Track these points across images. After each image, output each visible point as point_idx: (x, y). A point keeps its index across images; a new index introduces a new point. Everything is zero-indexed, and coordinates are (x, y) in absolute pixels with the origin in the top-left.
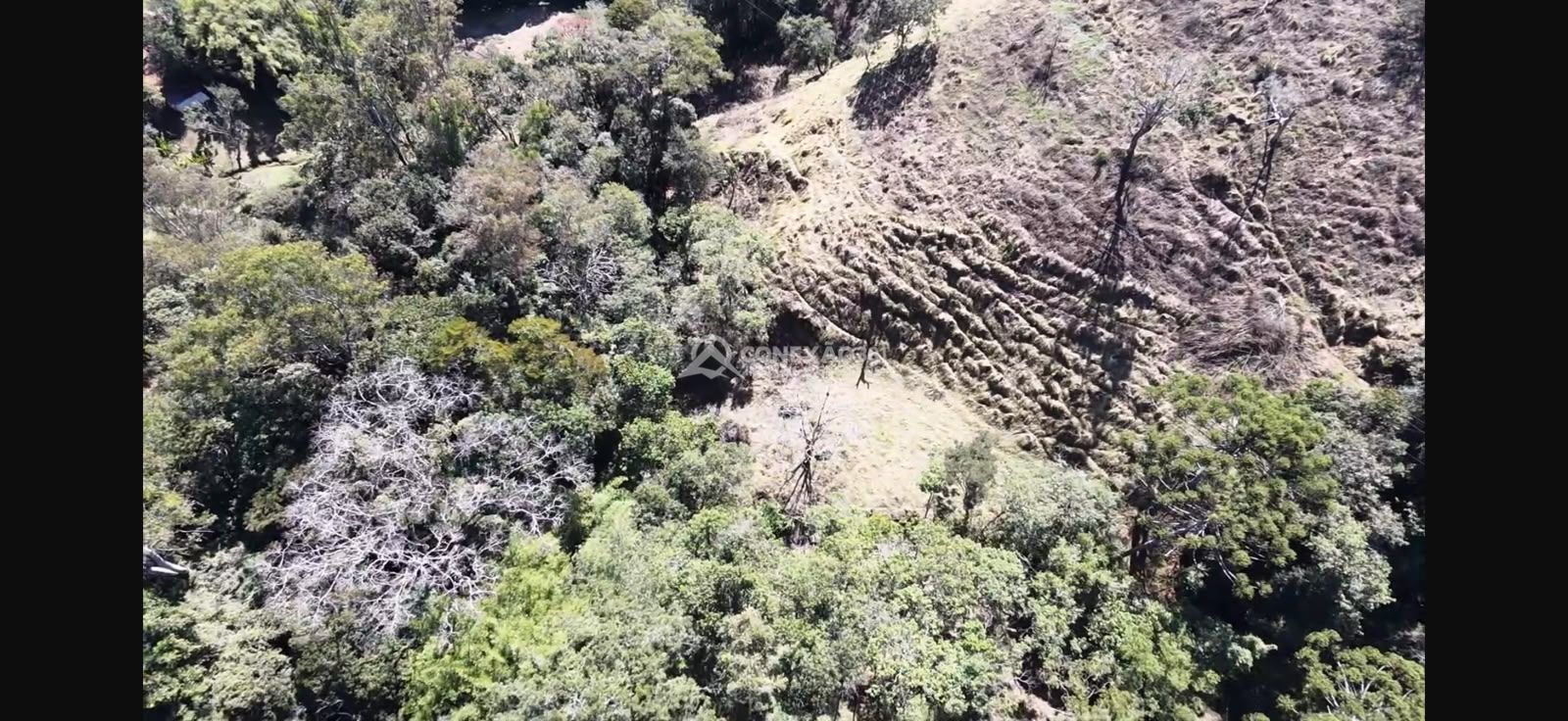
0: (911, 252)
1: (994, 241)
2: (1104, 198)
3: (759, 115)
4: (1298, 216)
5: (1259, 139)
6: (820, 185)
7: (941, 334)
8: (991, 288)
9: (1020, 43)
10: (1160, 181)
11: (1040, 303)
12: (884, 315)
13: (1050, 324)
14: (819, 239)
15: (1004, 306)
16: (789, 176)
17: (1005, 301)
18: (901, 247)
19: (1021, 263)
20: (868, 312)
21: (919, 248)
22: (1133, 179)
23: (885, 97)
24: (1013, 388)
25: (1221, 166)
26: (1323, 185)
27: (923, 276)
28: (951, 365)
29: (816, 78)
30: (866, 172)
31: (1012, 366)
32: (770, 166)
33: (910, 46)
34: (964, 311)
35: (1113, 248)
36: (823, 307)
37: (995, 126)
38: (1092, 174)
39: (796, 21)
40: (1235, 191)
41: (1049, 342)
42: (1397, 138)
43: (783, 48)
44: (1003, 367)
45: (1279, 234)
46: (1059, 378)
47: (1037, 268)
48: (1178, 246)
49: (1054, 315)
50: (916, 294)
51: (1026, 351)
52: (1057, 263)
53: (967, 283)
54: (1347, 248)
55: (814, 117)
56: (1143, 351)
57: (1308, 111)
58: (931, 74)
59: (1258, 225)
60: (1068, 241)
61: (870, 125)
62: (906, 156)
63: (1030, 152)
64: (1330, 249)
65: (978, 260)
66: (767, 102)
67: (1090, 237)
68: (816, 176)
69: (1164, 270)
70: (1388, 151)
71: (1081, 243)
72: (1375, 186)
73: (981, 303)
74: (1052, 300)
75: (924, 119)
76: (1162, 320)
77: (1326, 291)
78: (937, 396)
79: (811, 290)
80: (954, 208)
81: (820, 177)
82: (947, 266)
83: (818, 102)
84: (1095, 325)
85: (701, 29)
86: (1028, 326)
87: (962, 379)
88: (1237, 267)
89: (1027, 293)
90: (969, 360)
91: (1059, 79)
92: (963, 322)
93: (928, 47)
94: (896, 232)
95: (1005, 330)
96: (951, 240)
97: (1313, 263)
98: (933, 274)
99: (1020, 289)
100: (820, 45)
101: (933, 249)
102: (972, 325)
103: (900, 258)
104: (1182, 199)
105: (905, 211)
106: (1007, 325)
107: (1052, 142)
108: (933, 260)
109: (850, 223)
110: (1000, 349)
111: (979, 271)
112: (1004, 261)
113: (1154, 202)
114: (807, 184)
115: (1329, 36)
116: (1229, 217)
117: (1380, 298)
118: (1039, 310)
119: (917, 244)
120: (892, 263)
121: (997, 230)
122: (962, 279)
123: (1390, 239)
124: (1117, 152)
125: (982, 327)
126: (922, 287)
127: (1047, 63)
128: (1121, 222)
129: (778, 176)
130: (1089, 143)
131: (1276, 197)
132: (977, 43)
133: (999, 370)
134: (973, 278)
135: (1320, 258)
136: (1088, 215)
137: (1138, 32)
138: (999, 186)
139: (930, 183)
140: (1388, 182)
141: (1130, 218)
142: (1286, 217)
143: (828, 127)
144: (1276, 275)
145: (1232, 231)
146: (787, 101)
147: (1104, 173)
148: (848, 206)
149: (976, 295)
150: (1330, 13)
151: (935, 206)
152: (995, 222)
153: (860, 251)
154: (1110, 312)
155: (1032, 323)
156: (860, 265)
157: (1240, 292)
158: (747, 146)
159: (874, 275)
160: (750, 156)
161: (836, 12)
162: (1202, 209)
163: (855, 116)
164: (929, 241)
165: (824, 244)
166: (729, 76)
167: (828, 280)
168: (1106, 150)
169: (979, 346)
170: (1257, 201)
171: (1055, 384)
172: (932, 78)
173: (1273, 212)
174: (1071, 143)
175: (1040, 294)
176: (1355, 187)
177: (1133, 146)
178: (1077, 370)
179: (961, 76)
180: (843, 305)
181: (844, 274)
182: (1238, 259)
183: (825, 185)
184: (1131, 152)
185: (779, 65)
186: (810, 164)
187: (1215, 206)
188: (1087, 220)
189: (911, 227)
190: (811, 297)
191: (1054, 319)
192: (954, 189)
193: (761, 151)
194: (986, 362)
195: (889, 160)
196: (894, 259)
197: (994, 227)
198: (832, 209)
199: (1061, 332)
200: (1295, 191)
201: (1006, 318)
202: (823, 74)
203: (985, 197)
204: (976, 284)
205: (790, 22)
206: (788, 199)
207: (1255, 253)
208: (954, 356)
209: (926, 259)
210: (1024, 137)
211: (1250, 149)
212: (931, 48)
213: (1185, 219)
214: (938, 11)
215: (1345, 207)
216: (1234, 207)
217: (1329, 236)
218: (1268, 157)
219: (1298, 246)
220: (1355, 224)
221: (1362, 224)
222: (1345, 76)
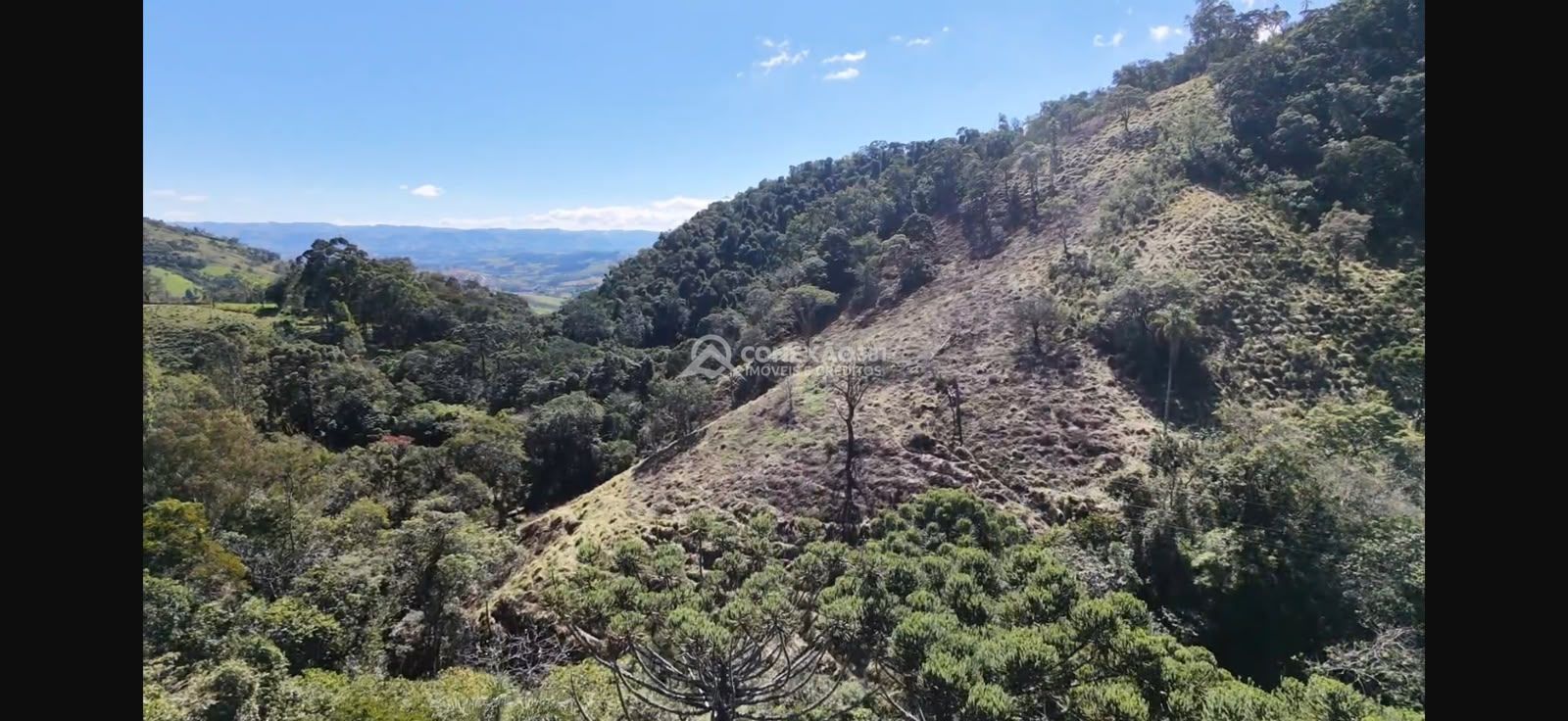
2: (836, 472)
4: (993, 450)
5: (948, 415)
6: (591, 522)
10: (879, 452)
14: (577, 551)
21: (676, 541)
22: (857, 454)
25: (925, 431)
26: (1003, 429)
30: (635, 499)
35: (848, 504)
37: (748, 451)
38: (825, 459)
40: (939, 445)
42: (1043, 396)
45: (983, 465)
48: (903, 489)
54: (1039, 461)
57: (977, 396)
59: (963, 462)
60: (810, 506)
62: (671, 483)
63: (775, 458)
64: (1027, 465)
67: (828, 498)
68: (591, 516)
70: (1041, 403)
71: (820, 505)
72: (1041, 422)
75: (691, 461)
77: (1035, 493)
80: (709, 504)
81: (594, 516)
91: (797, 418)
94: (654, 531)
97: (1017, 477)
104: (902, 460)
105: (665, 515)
107: (792, 450)
113: (878, 466)
114: (581, 524)
115: (978, 362)
116: (939, 462)
117: (1081, 489)
121: (747, 513)
123: (1067, 450)
127: (790, 412)
128: (852, 484)
130: (821, 443)
131: (972, 443)
135: (1021, 473)
136: (825, 485)
138: (748, 482)
139: (690, 493)
140: (1049, 418)
141: (859, 479)
142: (984, 452)
144: (989, 490)
145: (944, 470)
147: (834, 457)
148: (610, 521)
150: (975, 352)
151: (691, 507)
152: (745, 505)
162: (917, 461)
168: (834, 443)
170: (958, 449)
172: (701, 442)
173: (973, 452)
174: (807, 446)
176: (1027, 425)
177: (851, 434)
183: (596, 518)
184: (851, 438)
187: (926, 457)
188: (824, 488)
189: (668, 525)
192: (710, 492)
195: (656, 488)
197: (745, 509)
198: (596, 527)
200: (984, 437)
203: (736, 492)
207: (969, 480)
210: (771, 452)
211: (943, 420)
213: (905, 471)
215: (1025, 438)
216: (942, 455)
217: (1022, 458)
218: (958, 422)
219: (1000, 469)
220: (1038, 446)
221: (1043, 445)
222: (997, 374)
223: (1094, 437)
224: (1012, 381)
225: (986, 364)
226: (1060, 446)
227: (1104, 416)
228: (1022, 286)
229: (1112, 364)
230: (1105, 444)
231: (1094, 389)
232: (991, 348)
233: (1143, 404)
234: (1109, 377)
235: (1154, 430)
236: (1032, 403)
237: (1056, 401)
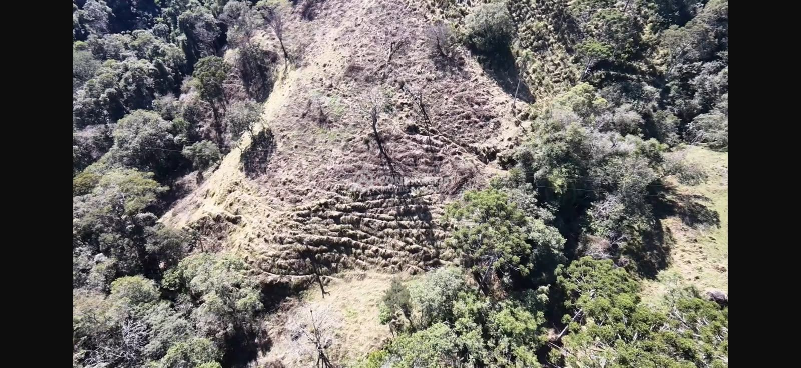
0: (311, 221)
1: (345, 195)
2: (378, 155)
3: (195, 199)
4: (446, 127)
5: (416, 107)
6: (248, 215)
7: (347, 248)
8: (356, 215)
9: (306, 112)
10: (393, 138)
11: (380, 209)
12: (316, 256)
13: (390, 216)
14: (262, 240)
15: (367, 220)
16: (228, 219)
17: (366, 217)
18: (306, 221)
19: (362, 197)
20: (308, 259)
21: (314, 216)
22: (383, 142)
23: (258, 160)
24: (393, 252)
25: (410, 122)
26: (446, 113)
27: (324, 228)
28: (361, 259)
29: (217, 168)
30: (268, 197)
31: (386, 243)
32: (215, 220)
33: (257, 134)
34: (351, 232)
35: (393, 172)
36: (284, 271)
37: (315, 148)
38: (367, 148)
39: (192, 148)
41: (394, 223)
42: (456, 87)
43: (191, 163)
44: (382, 246)
45: (445, 135)
46: (407, 235)
47: (369, 196)
48: (416, 158)
49: (388, 211)
50: (325, 237)
51: (388, 233)
52: (376, 189)
53: (345, 219)
54: (468, 129)
55: (226, 185)
56: (430, 204)
57: (425, 91)
58: (274, 141)
59: (436, 136)
60: (374, 179)
61: (257, 176)
62: (284, 180)
63: (337, 152)
64: (463, 132)
65: (343, 206)
66: (196, 191)
67: (382, 172)
68: (243, 212)
69: (416, 169)
70: (457, 93)
71: (380, 176)
72: (461, 105)
73: (356, 224)
74: (385, 205)
75: (282, 161)
76: (429, 188)
77: (472, 147)
78: (363, 277)
79: (273, 267)
80: (319, 190)
81: (245, 211)
82: (331, 217)
83: (225, 178)
84: (406, 205)
85: (136, 173)
86: (381, 222)
87: (369, 262)
88: (440, 154)
89: (372, 208)
90: (367, 252)
92: (354, 237)
93: (266, 131)
94: (299, 215)
95: (373, 229)
96: (326, 205)
97: (462, 140)
98: (327, 224)
99: (368, 208)
100: (211, 153)
101: (321, 213)
102: (358, 236)
103: (308, 226)
104: (405, 140)
105: (298, 204)
106: (373, 226)
107: (343, 144)
108: (324, 218)
109: (274, 224)
110: (377, 239)
111: (346, 211)
112: (354, 201)
113: (396, 147)
114: (241, 218)
115: (414, 65)
116: (425, 138)
117: (489, 141)
118: (382, 212)
119: (312, 215)
120: (305, 230)
121: (343, 190)
122: (342, 218)
123: (478, 120)
124: (370, 135)
125: (364, 234)
126: (326, 233)
127: (322, 114)
128: (390, 161)
129: (222, 223)
130: (358, 138)
131: (435, 124)
132: (287, 120)
133: (382, 248)
134: (346, 216)
135: (462, 137)
136: (376, 164)
137: (350, 89)
138: (333, 172)
139: (302, 186)
140: (464, 102)
141: (391, 157)
142: (443, 128)
143: (236, 187)
144: (453, 150)
145: (429, 142)
146: (207, 185)
147: (371, 146)
148: (268, 216)
149: (351, 222)
150: (409, 57)
151: (310, 194)
152: (340, 187)
153: (286, 234)
154: (409, 197)
155: (382, 219)
156: (290, 240)
157: (447, 163)
158: (197, 216)
159: (300, 241)
160: (201, 221)
161: (211, 135)
162: (414, 140)
163: (247, 175)
164: (317, 211)
165: (266, 241)
166: (166, 188)
167: (279, 257)
168: (366, 136)
169: (367, 243)
170: (430, 128)
171: (408, 239)
172: (276, 142)
173: (438, 129)
174: (351, 140)
175: (377, 206)
176: (456, 108)
177: (375, 130)
178: (412, 227)
179: (288, 136)
180: (294, 264)
181: (285, 249)
182: (438, 151)
183: (251, 213)
184: (375, 132)
185: (193, 171)
186: (236, 208)
187: (418, 137)
188: (376, 166)
189: (305, 209)
190: (274, 270)
191: (390, 213)
192: (314, 183)
193: (206, 215)
194: (375, 248)
195: (276, 186)
196: (305, 228)
197: (341, 189)
198: (261, 222)
199: (396, 216)
200: (439, 119)
201: (370, 224)
202: (220, 165)
203: (329, 179)
204: (349, 217)
205: (188, 150)
206: (235, 231)
207: (442, 146)
208: (360, 254)
209: (320, 219)
210: (331, 147)
211: (415, 111)
212: (267, 131)
213: (411, 147)
214: (261, 114)
215: (458, 116)
216: (424, 134)
217: (460, 128)
218: (423, 112)
219: (453, 137)
220: (464, 120)
221: (466, 119)
222: (428, 75)
223: (486, 110)
224: (438, 79)
225: (419, 66)
226: (473, 119)
227: (486, 97)
229: (479, 61)
230: (492, 114)
231: (476, 80)
232: (416, 53)
233: (499, 85)
234: (481, 71)
235: (506, 101)
236: (453, 94)
237: (463, 91)
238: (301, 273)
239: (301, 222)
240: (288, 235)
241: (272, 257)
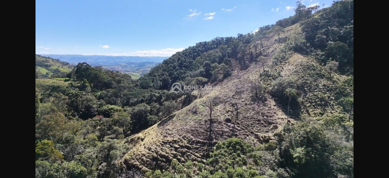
0: (166, 146)
1: (185, 140)
2: (207, 127)
4: (246, 122)
5: (235, 113)
8: (185, 150)
9: (191, 109)
10: (218, 122)
12: (159, 162)
13: (199, 155)
14: (144, 146)
15: (188, 154)
16: (141, 139)
17: (189, 152)
18: (164, 145)
19: (191, 143)
20: (155, 162)
21: (168, 145)
22: (212, 123)
23: (164, 122)
25: (229, 117)
26: (248, 117)
27: (169, 151)
30: (158, 133)
32: (138, 138)
33: (171, 115)
34: (179, 157)
35: (210, 136)
36: (142, 163)
37: (186, 121)
38: (205, 124)
40: (232, 121)
41: (199, 159)
42: (258, 108)
45: (243, 126)
47: (195, 143)
48: (224, 132)
49: (200, 153)
50: (167, 155)
51: (195, 163)
52: (199, 141)
53: (179, 150)
54: (257, 126)
57: (242, 108)
59: (238, 125)
60: (201, 136)
61: (160, 126)
62: (167, 129)
63: (192, 123)
64: (254, 127)
65: (182, 144)
67: (205, 134)
68: (147, 137)
69: (222, 137)
70: (258, 110)
71: (203, 136)
72: (258, 115)
73: (183, 154)
74: (199, 149)
75: (172, 123)
77: (256, 134)
79: (140, 159)
80: (176, 135)
82: (175, 147)
84: (209, 152)
89: (193, 149)
91: (198, 112)
92: (179, 160)
94: (163, 142)
96: (175, 142)
97: (251, 130)
98: (171, 150)
99: (192, 149)
101: (171, 144)
102: (181, 160)
103: (163, 147)
104: (223, 124)
105: (165, 138)
106: (190, 158)
107: (197, 121)
108: (171, 146)
109: (152, 142)
111: (182, 147)
112: (188, 143)
113: (217, 126)
114: (145, 138)
115: (242, 99)
117: (267, 133)
118: (197, 152)
119: (167, 143)
120: (161, 149)
121: (185, 137)
122: (178, 149)
123: (264, 123)
124: (209, 119)
125: (184, 160)
126: (168, 153)
127: (196, 110)
128: (211, 130)
129: (139, 140)
130: (203, 119)
131: (241, 120)
134: (181, 149)
135: (253, 129)
136: (204, 131)
138: (186, 129)
139: (171, 132)
140: (259, 114)
141: (213, 129)
142: (243, 123)
143: (152, 129)
144: (245, 133)
145: (234, 127)
147: (207, 123)
148: (152, 139)
149: (182, 152)
150: (241, 96)
151: (172, 135)
152: (185, 135)
153: (153, 148)
154: (212, 148)
155: (195, 156)
156: (153, 150)
159: (157, 153)
162: (227, 125)
164: (171, 142)
167: (145, 155)
168: (207, 119)
170: (237, 122)
172: (174, 117)
173: (241, 123)
174: (200, 120)
175: (196, 148)
176: (254, 116)
179: (179, 116)
180: (148, 161)
181: (149, 153)
182: (237, 132)
184: (211, 118)
186: (146, 135)
187: (229, 124)
189: (166, 140)
190: (140, 160)
191: (201, 153)
192: (176, 132)
195: (163, 130)
196: (162, 148)
197: (185, 136)
198: (148, 140)
199: (202, 156)
200: (243, 119)
201: (189, 156)
203: (183, 132)
204: (181, 150)
207: (240, 130)
209: (170, 147)
210: (191, 121)
211: (233, 114)
212: (175, 114)
213: (224, 127)
215: (253, 120)
216: (233, 124)
217: (253, 125)
218: (237, 115)
219: (247, 128)
220: (257, 122)
221: (258, 121)
222: (247, 102)
223: (270, 120)
224: (251, 104)
225: (244, 99)
226: (262, 122)
227: (273, 114)
228: (253, 79)
229: (275, 100)
230: (273, 122)
231: (270, 107)
232: (245, 95)
233: (283, 111)
234: (274, 104)
235: (285, 118)
236: (255, 110)
237: (261, 110)
238: (148, 167)
239: (162, 145)
240: (154, 148)
241: (142, 154)
